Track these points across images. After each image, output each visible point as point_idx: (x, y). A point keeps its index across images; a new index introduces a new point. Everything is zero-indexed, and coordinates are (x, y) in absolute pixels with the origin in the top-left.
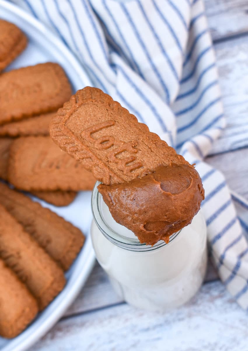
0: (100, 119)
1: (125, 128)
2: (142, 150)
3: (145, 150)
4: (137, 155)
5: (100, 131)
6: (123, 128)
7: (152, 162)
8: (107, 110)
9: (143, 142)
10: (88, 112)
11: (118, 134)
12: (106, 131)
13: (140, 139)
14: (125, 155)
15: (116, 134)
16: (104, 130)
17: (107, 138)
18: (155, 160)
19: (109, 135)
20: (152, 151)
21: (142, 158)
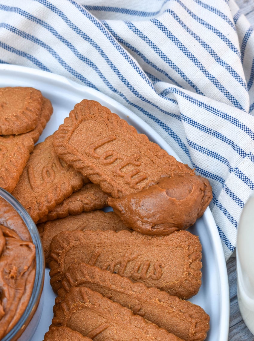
0: (101, 134)
1: (127, 142)
2: (144, 162)
3: (147, 162)
4: (141, 167)
5: (103, 146)
6: (124, 142)
7: (156, 173)
8: (107, 125)
10: (88, 128)
11: (120, 147)
12: (108, 145)
13: (142, 152)
14: (129, 168)
15: (118, 148)
16: (106, 145)
17: (110, 153)
18: (158, 171)
19: (111, 149)
20: (154, 163)
21: (145, 170)
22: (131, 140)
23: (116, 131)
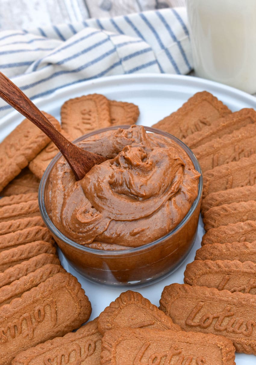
0: (136, 347)
1: (159, 341)
2: (183, 347)
3: (185, 346)
4: (183, 353)
5: (144, 355)
6: (158, 342)
7: (197, 351)
8: (137, 337)
9: (179, 341)
10: (124, 348)
11: (158, 348)
12: (148, 352)
13: (176, 341)
14: (175, 359)
15: (156, 349)
16: (146, 353)
17: (154, 356)
18: (197, 348)
19: (152, 353)
20: (190, 344)
21: (188, 353)
22: (162, 337)
23: (147, 338)
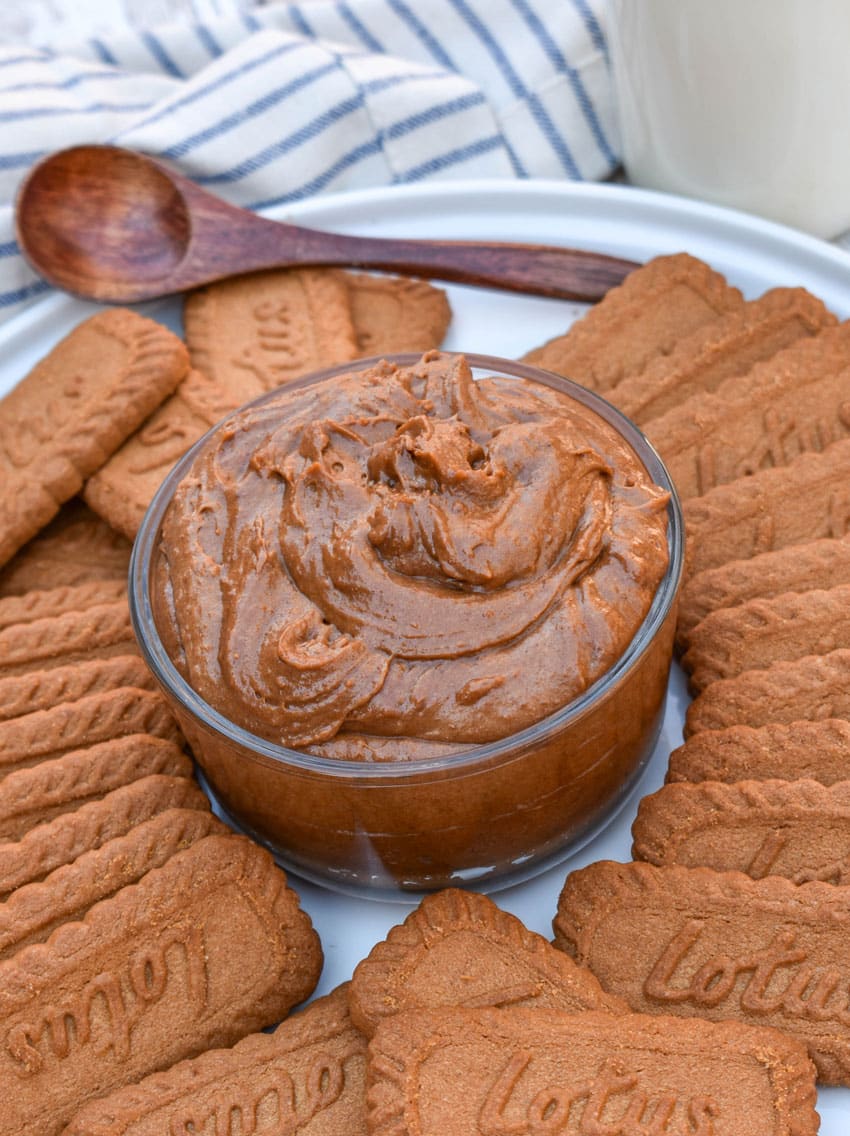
0: (486, 1068)
1: (563, 1046)
2: (642, 1067)
3: (649, 1062)
4: (642, 1085)
5: (513, 1095)
6: (557, 1052)
7: (688, 1076)
8: (485, 1037)
9: (628, 1047)
10: (446, 1073)
11: (558, 1070)
12: (525, 1084)
13: (618, 1046)
14: (617, 1107)
15: (553, 1075)
16: (519, 1087)
17: (545, 1098)
18: (690, 1069)
19: (539, 1089)
20: (665, 1054)
21: (659, 1085)
22: (571, 1035)
23: (519, 1038)
